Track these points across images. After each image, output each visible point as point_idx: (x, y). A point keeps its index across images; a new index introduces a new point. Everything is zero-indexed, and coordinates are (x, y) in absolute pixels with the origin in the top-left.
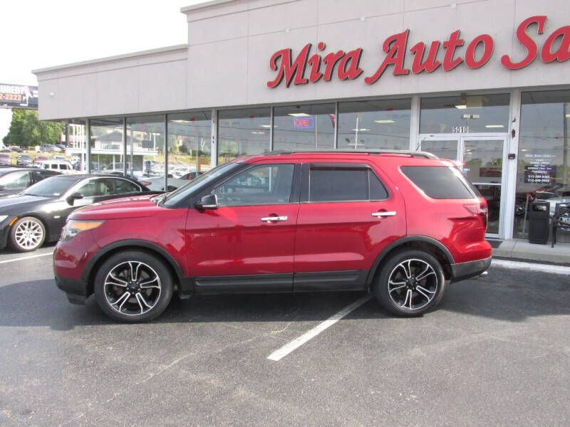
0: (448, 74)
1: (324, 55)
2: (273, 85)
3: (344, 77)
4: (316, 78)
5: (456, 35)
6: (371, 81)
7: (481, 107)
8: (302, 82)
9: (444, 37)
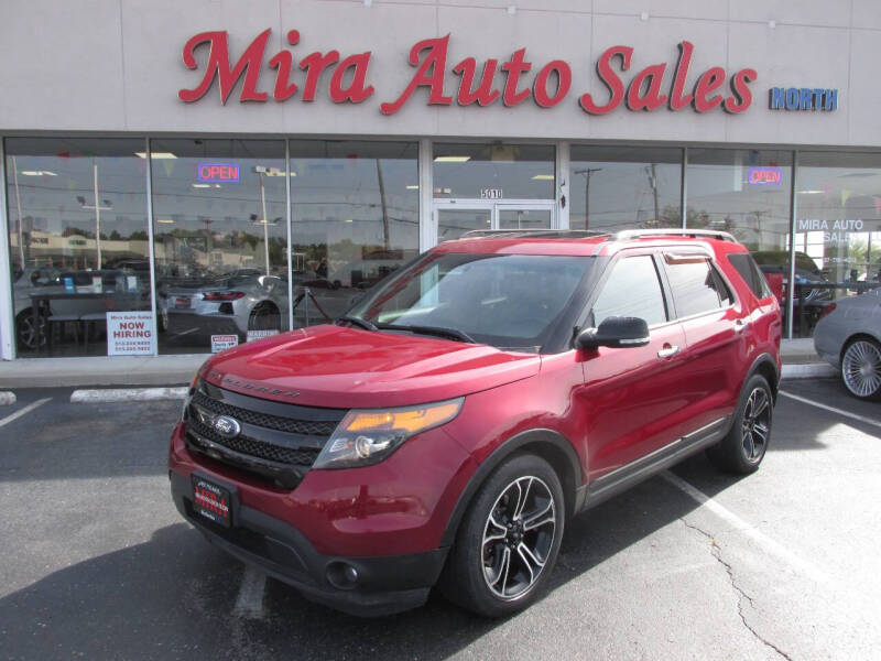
0: (507, 112)
1: (299, 54)
2: (188, 97)
3: (342, 98)
4: (284, 93)
5: (520, 54)
6: (388, 110)
7: (512, 162)
8: (253, 98)
9: (502, 55)
